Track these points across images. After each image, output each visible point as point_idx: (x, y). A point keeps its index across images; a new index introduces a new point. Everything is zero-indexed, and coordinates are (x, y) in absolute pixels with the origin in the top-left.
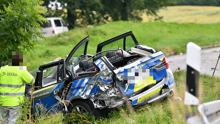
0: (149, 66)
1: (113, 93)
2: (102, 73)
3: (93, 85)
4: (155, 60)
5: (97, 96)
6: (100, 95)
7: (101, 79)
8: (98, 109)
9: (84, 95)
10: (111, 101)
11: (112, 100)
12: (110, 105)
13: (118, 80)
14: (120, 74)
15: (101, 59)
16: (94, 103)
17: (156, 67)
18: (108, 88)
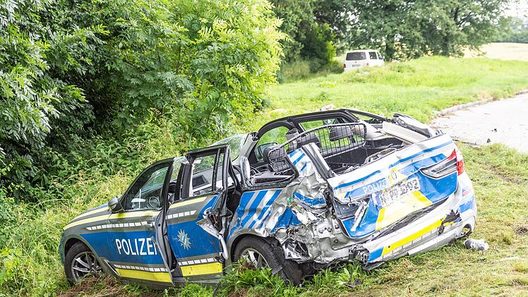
0: (417, 169)
1: (326, 229)
2: (304, 182)
3: (282, 206)
4: (434, 153)
5: (292, 232)
6: (297, 231)
7: (300, 196)
8: (293, 261)
9: (263, 229)
10: (322, 248)
11: (324, 246)
12: (319, 255)
13: (338, 202)
14: (343, 189)
15: (303, 148)
16: (284, 247)
17: (433, 171)
18: (316, 219)
